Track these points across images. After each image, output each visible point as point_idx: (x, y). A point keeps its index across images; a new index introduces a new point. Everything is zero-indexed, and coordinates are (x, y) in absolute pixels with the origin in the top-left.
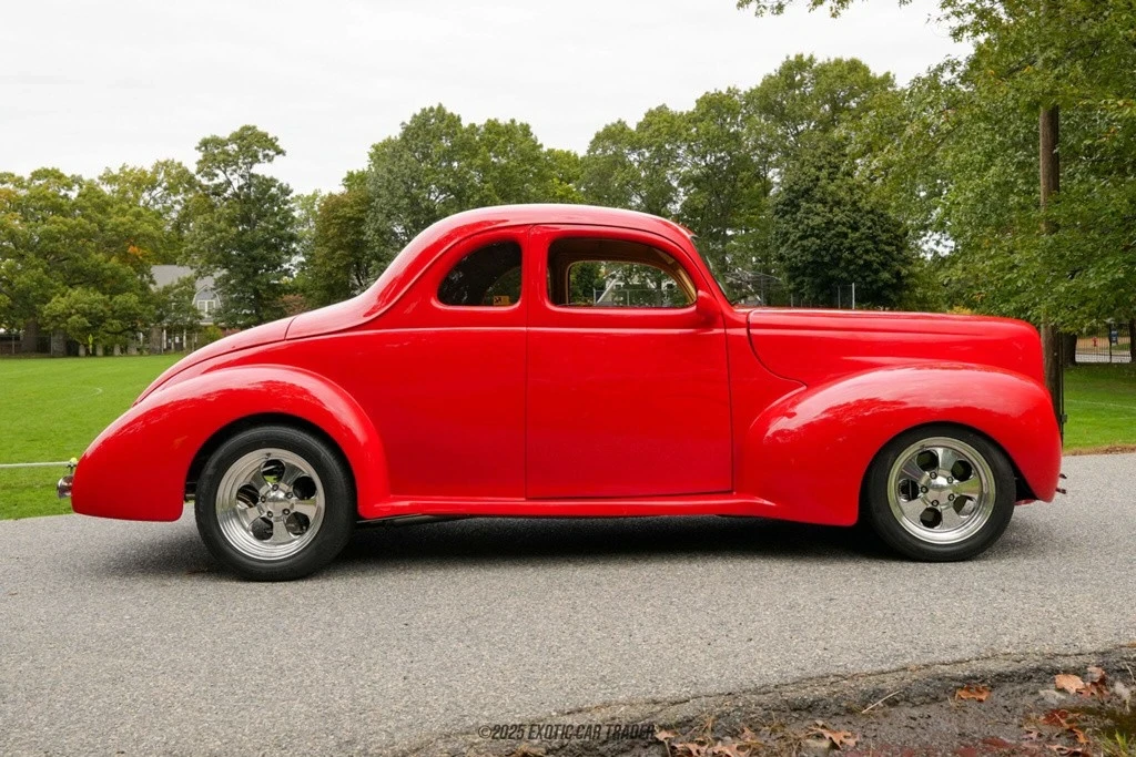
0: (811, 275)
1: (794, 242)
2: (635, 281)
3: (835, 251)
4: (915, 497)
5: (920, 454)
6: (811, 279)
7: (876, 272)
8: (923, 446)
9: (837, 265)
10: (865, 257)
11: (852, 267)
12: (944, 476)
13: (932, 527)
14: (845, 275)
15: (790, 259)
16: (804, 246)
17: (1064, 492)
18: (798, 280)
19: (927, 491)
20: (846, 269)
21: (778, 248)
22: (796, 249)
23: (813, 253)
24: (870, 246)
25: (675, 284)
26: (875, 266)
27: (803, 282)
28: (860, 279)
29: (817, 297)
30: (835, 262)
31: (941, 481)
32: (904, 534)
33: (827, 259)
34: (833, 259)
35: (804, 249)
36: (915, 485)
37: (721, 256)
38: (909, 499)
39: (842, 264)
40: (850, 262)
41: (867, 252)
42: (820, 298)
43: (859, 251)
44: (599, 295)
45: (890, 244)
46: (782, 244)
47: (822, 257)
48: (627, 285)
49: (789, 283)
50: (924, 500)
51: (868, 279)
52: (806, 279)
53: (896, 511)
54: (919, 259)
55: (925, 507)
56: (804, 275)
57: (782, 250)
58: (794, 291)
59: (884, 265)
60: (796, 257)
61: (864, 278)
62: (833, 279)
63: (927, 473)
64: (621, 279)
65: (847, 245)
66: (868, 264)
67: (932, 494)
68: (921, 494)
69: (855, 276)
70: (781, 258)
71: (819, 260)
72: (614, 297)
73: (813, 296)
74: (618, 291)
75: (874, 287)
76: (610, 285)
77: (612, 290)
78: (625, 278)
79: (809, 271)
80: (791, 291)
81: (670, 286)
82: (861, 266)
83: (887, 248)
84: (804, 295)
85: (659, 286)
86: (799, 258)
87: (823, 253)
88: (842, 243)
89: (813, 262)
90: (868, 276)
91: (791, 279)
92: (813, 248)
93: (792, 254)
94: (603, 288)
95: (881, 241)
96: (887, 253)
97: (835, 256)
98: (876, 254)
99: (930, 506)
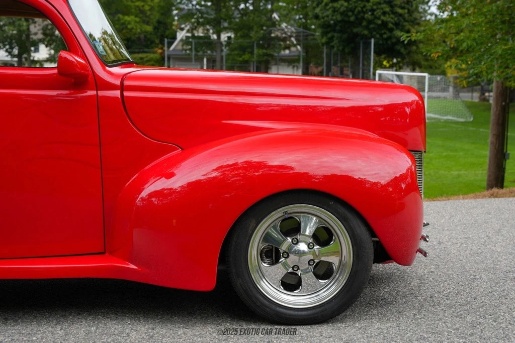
0: (340, 31)
1: (327, 4)
2: (200, 33)
3: (359, 12)
4: (277, 261)
5: (283, 221)
6: (339, 35)
7: (391, 30)
8: (286, 213)
9: (360, 24)
10: (383, 18)
11: (372, 26)
12: (306, 243)
13: (292, 290)
14: (366, 32)
15: (323, 18)
16: (334, 8)
17: (425, 254)
18: (330, 35)
19: (288, 256)
20: (367, 27)
21: (314, 8)
22: (328, 10)
23: (342, 14)
24: (387, 9)
25: (233, 36)
26: (390, 25)
27: (333, 37)
28: (378, 36)
29: (343, 49)
30: (359, 21)
31: (303, 247)
32: (262, 299)
33: (352, 19)
34: (357, 19)
35: (335, 10)
36: (277, 251)
37: (269, 15)
38: (272, 263)
39: (364, 23)
40: (370, 22)
41: (384, 13)
42: (347, 50)
43: (378, 13)
44: (170, 44)
45: (403, 8)
46: (318, 5)
47: (349, 17)
48: (193, 36)
49: (322, 37)
50: (285, 265)
51: (385, 36)
52: (336, 35)
53: (255, 276)
54: (425, 20)
55: (285, 272)
56: (334, 31)
57: (317, 10)
58: (327, 43)
59: (397, 25)
60: (328, 16)
61: (381, 35)
62: (357, 35)
63: (289, 239)
64: (188, 31)
65: (369, 8)
66: (384, 24)
67: (292, 259)
68: (282, 259)
69: (374, 33)
70: (317, 17)
71: (346, 19)
72: (183, 45)
73: (341, 48)
74: (186, 41)
75: (389, 42)
76: (181, 35)
77: (182, 40)
78: (191, 31)
79: (338, 28)
80: (323, 44)
81: (229, 38)
82: (379, 25)
83: (400, 11)
84: (333, 47)
85: (219, 37)
86: (330, 17)
87: (350, 14)
88: (365, 6)
89: (340, 21)
90: (385, 33)
91: (324, 34)
92: (342, 10)
93: (325, 14)
94: (175, 38)
95: (396, 5)
96: (401, 15)
97: (359, 17)
98: (392, 16)
99: (290, 270)
